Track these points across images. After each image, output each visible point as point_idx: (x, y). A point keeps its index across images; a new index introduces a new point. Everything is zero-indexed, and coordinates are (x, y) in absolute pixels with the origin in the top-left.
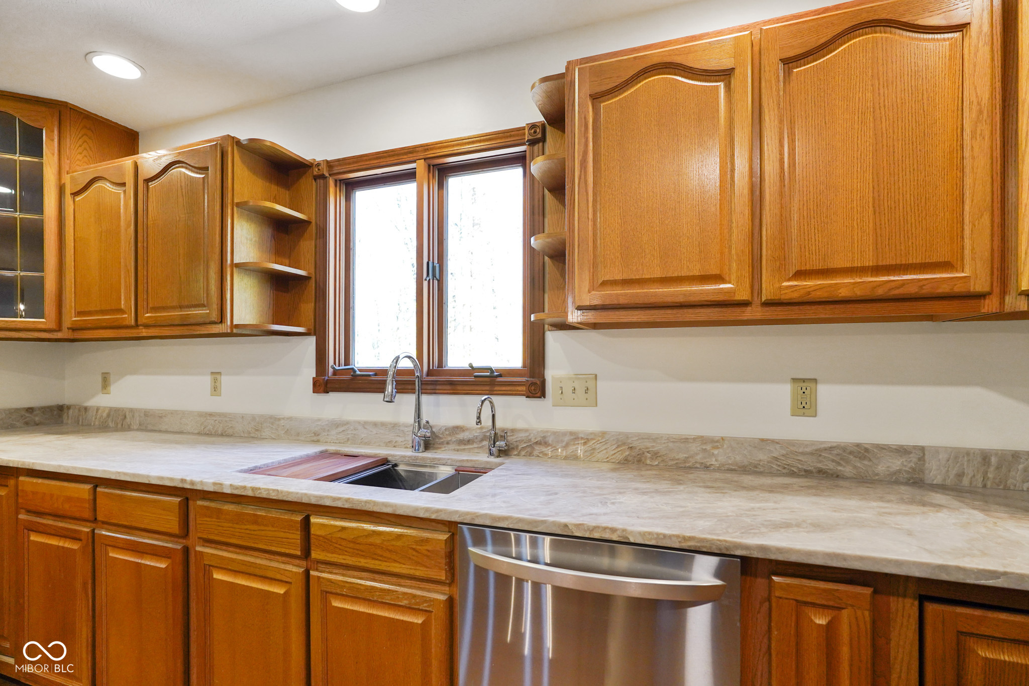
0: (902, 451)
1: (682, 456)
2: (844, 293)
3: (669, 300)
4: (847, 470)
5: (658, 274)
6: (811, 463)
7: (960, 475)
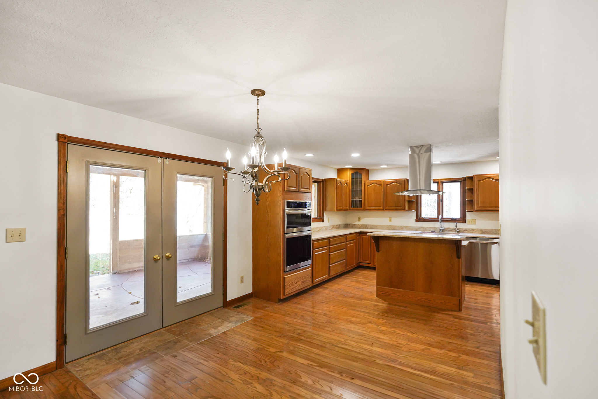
3: (490, 209)
5: (489, 206)
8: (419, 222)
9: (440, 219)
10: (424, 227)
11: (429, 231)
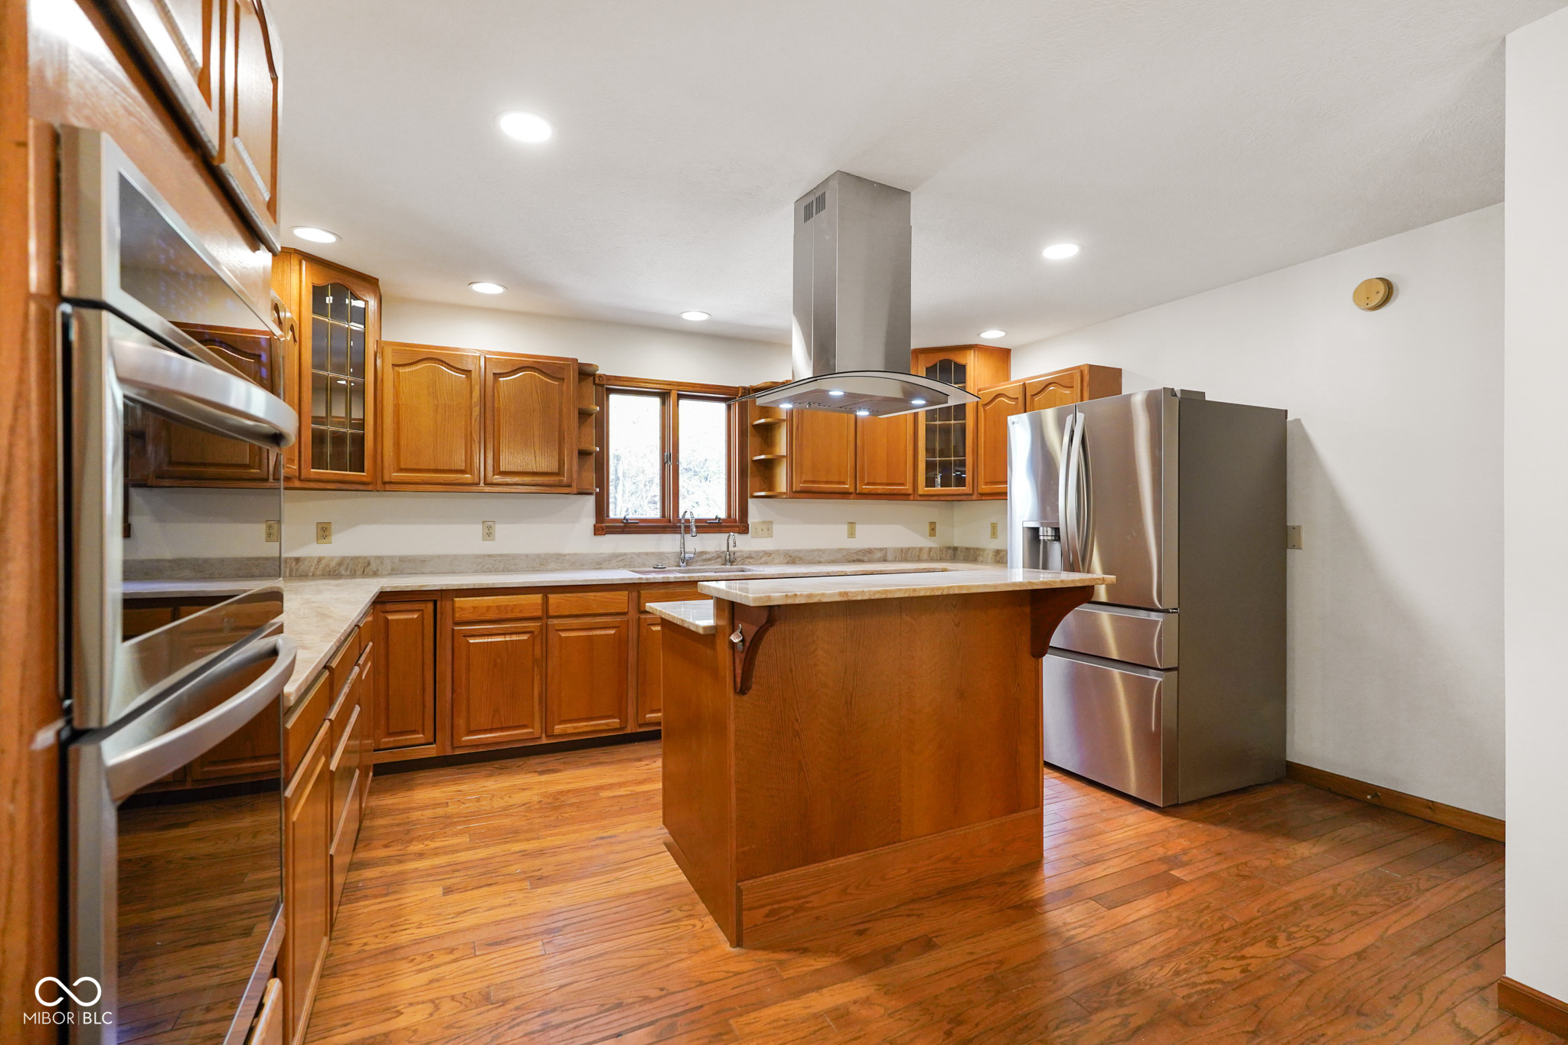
0: (881, 550)
1: (810, 558)
2: (879, 492)
3: (829, 490)
4: (866, 559)
5: (825, 480)
6: (855, 557)
7: (896, 557)
8: (608, 536)
9: (669, 523)
10: (625, 554)
11: (644, 565)
